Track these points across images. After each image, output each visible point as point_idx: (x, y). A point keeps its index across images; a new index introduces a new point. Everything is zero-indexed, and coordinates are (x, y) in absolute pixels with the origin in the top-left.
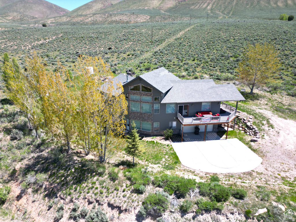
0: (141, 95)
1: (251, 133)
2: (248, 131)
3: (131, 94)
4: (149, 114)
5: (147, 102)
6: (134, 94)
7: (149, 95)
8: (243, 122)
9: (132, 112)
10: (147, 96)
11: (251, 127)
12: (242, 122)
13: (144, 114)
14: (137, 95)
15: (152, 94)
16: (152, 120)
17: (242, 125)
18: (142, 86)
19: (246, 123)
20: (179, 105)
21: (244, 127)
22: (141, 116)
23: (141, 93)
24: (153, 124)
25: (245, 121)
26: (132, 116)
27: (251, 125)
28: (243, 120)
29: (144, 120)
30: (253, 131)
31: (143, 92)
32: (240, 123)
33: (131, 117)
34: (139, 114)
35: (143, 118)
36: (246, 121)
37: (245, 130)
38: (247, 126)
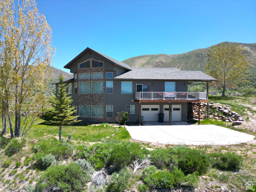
0: (92, 72)
1: (230, 119)
2: (227, 118)
3: (81, 73)
4: (100, 95)
5: (98, 79)
6: (84, 72)
7: (100, 70)
8: (219, 110)
9: (81, 95)
10: (98, 72)
11: (230, 113)
12: (217, 110)
13: (95, 95)
14: (87, 72)
15: (104, 68)
16: (104, 102)
17: (217, 114)
18: (93, 61)
19: (221, 111)
20: (137, 84)
21: (220, 115)
22: (91, 98)
23: (91, 69)
24: (105, 108)
25: (220, 110)
26: (81, 99)
27: (229, 112)
28: (218, 109)
29: (95, 103)
30: (233, 116)
31: (93, 68)
32: (215, 113)
33: (80, 101)
34: (88, 97)
35: (93, 100)
36: (223, 109)
37: (223, 118)
38: (225, 114)
